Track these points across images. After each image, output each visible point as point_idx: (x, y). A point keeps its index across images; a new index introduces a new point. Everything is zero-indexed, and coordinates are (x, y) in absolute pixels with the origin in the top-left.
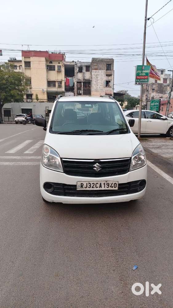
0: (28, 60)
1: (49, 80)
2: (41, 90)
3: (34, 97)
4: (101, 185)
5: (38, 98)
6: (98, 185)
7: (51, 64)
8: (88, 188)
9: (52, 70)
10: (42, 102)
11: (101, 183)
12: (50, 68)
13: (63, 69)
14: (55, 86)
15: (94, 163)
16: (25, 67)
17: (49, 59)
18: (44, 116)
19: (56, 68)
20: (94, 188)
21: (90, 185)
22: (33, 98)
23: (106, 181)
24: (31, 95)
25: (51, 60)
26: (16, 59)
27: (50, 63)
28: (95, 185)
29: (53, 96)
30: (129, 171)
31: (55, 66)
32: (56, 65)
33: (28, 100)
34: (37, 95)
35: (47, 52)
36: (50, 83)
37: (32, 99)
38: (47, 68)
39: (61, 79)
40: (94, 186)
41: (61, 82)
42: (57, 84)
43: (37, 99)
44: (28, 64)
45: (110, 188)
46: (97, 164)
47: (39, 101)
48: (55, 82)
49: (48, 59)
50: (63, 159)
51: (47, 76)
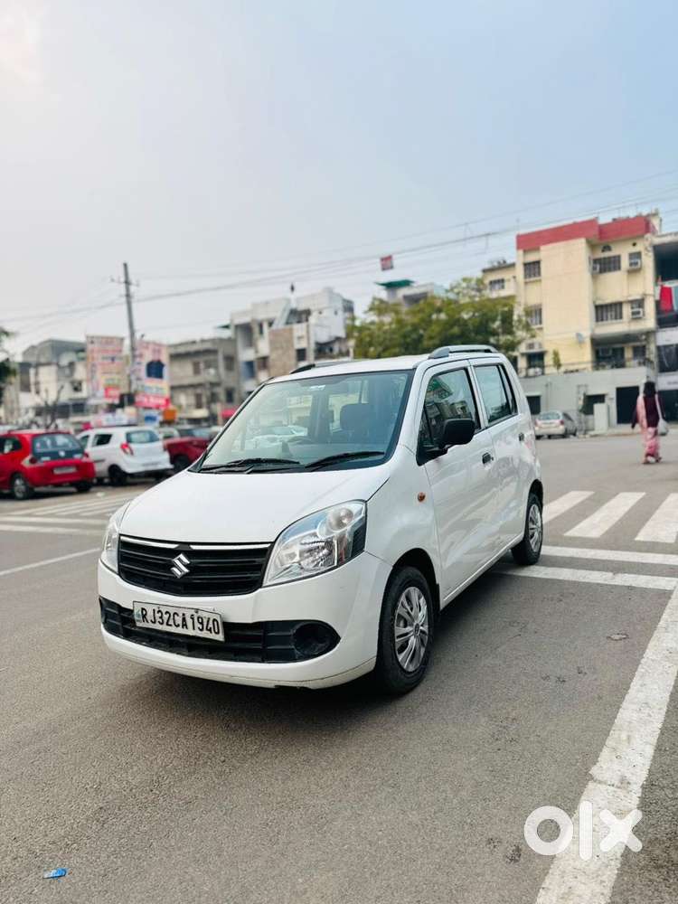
0: (532, 257)
1: (599, 303)
2: (574, 335)
3: (548, 360)
4: (184, 619)
5: (559, 360)
6: (179, 620)
7: (607, 254)
8: (157, 623)
9: (610, 270)
10: (572, 372)
11: (184, 615)
12: (605, 265)
13: (648, 262)
14: (619, 316)
15: (175, 553)
16: (525, 277)
17: (601, 238)
18: (574, 415)
19: (625, 263)
20: (171, 625)
21: (160, 615)
22: (546, 364)
23: (197, 610)
24: (541, 356)
25: (604, 242)
26: (505, 262)
27: (603, 251)
28: (172, 617)
29: (614, 350)
30: (261, 587)
31: (619, 257)
32: (623, 251)
33: (532, 371)
34: (556, 354)
35: (592, 222)
36: (604, 311)
37: (542, 367)
38: (594, 269)
39: (641, 292)
40: (171, 622)
41: (640, 303)
42: (627, 311)
43: (558, 364)
44: (533, 269)
45: (205, 634)
46: (181, 556)
47: (563, 369)
48: (619, 304)
49: (595, 240)
50: (122, 538)
51: (595, 292)
